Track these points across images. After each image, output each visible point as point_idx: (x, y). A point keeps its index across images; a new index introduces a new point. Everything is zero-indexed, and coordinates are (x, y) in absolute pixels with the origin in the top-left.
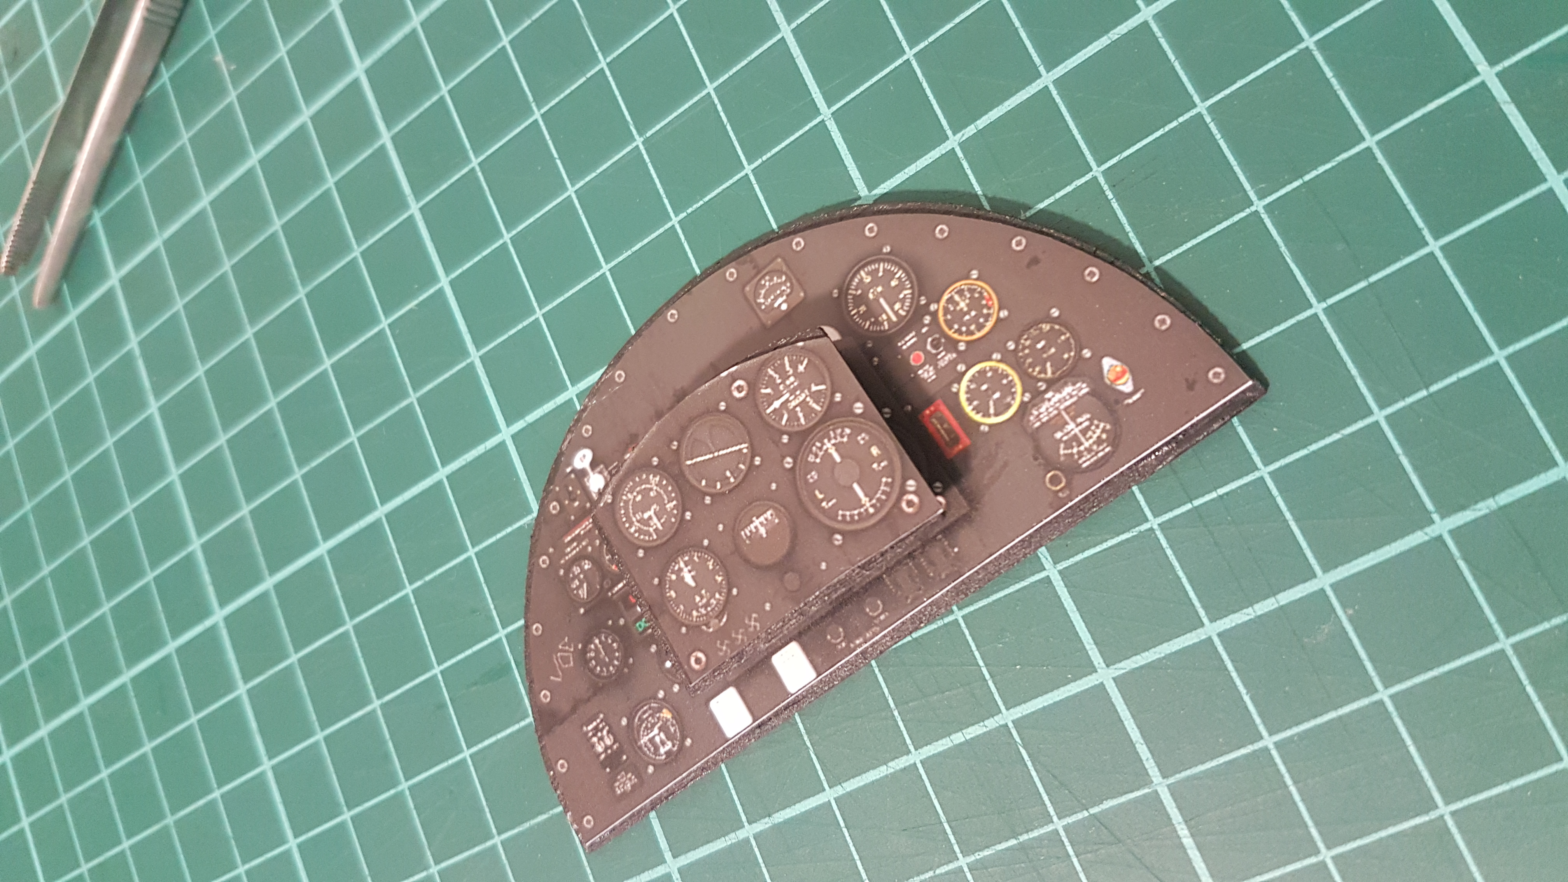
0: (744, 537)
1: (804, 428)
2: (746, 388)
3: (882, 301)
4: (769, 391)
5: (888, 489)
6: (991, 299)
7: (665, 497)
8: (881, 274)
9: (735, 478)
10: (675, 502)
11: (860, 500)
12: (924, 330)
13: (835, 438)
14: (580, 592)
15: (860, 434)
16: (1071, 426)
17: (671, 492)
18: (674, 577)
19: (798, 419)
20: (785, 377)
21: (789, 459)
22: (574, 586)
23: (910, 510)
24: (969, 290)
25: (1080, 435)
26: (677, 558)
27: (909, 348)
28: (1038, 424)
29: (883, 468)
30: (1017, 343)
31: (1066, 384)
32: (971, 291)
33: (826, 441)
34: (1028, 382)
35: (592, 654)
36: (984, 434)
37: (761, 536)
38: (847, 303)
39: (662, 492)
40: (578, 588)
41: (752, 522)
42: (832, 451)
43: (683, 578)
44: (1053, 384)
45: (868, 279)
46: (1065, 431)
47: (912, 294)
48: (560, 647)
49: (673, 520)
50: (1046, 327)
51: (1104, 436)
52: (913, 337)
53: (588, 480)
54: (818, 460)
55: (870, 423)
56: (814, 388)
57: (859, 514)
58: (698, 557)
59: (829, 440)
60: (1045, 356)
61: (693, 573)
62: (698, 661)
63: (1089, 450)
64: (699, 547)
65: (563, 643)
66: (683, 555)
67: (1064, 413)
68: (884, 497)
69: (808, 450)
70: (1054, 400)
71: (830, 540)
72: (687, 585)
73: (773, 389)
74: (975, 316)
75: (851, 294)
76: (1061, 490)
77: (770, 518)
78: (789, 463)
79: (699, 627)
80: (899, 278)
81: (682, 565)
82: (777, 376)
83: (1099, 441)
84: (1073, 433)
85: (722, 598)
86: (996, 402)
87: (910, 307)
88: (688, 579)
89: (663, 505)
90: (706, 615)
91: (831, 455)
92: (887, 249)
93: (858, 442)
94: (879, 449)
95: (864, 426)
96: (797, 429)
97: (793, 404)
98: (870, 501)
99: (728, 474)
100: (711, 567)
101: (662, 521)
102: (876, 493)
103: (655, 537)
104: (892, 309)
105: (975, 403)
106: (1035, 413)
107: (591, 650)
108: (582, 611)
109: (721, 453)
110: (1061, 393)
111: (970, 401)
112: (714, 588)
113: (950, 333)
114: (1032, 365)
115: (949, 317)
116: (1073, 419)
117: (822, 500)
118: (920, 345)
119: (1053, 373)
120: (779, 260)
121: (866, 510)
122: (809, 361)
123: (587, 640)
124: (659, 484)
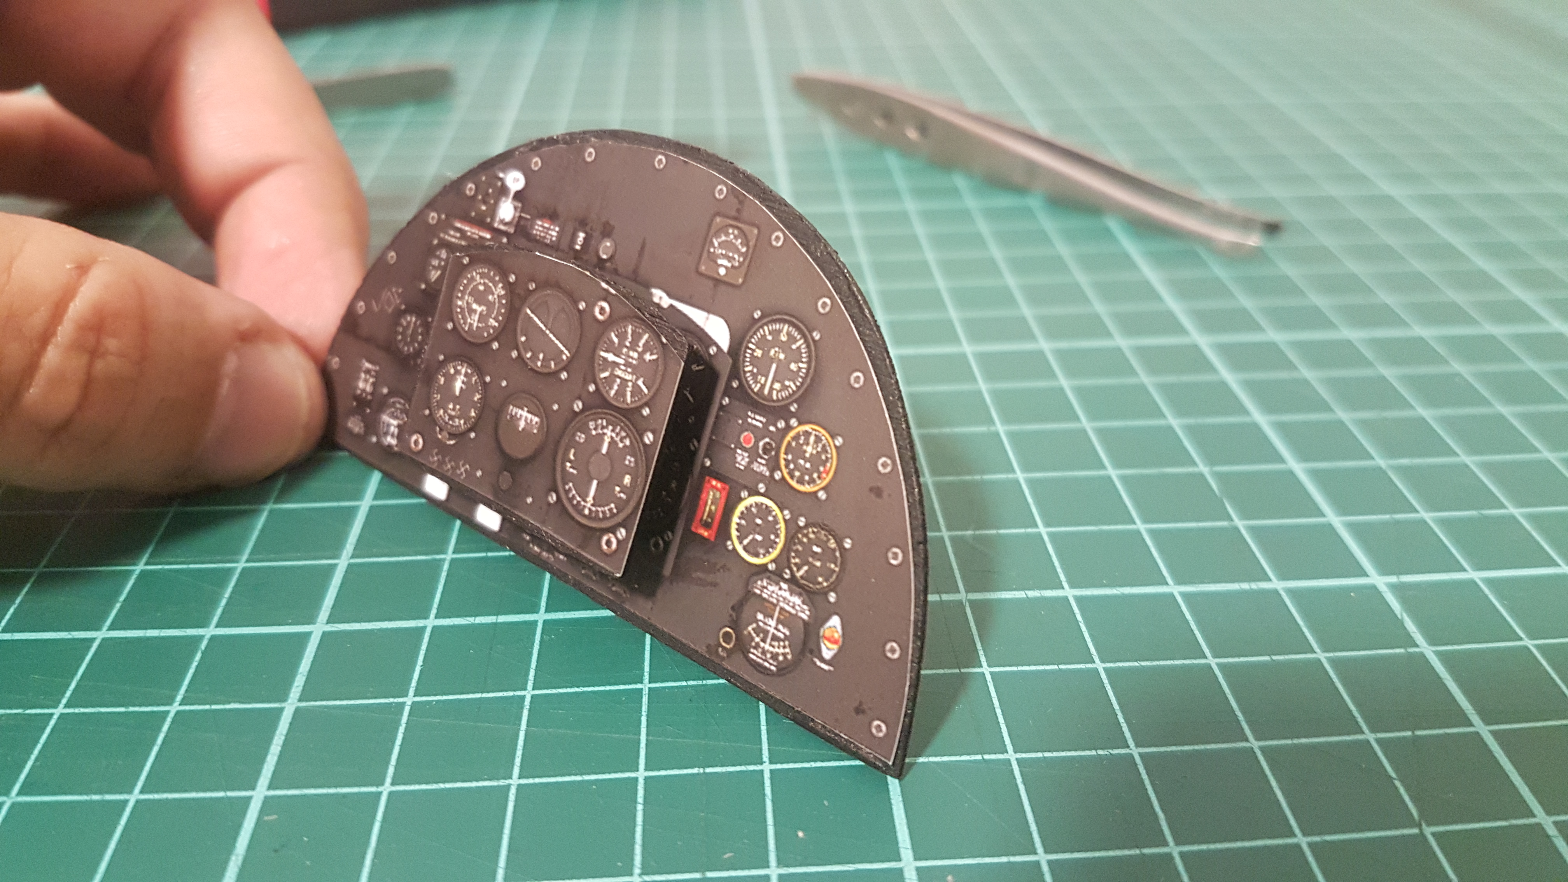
0: (510, 412)
1: (608, 398)
2: (606, 316)
3: (774, 366)
4: (616, 340)
5: (608, 514)
6: (827, 473)
7: (496, 312)
8: (794, 347)
9: (542, 365)
10: (497, 324)
11: (588, 495)
12: (772, 428)
13: (617, 434)
15: (631, 456)
16: (772, 623)
17: (501, 314)
18: (452, 371)
20: (633, 347)
21: (580, 404)
22: (433, 263)
23: (605, 547)
24: (824, 446)
25: (770, 636)
26: (465, 362)
27: (751, 424)
28: (758, 592)
29: (621, 498)
30: (807, 526)
31: (800, 595)
32: (824, 449)
33: (610, 427)
34: (783, 560)
35: (404, 323)
36: (726, 547)
37: (519, 426)
38: (755, 333)
39: (497, 305)
41: (523, 409)
42: (607, 440)
43: (456, 380)
44: (794, 584)
45: (784, 338)
46: (766, 620)
47: (794, 392)
48: (393, 290)
50: (832, 544)
51: (781, 658)
52: (761, 422)
53: (504, 202)
54: (594, 433)
56: (640, 383)
57: (578, 502)
58: (476, 380)
59: (613, 431)
60: (811, 560)
61: (464, 387)
62: (416, 443)
63: (764, 652)
65: (397, 289)
67: (778, 609)
68: (601, 515)
69: (595, 416)
70: (783, 593)
71: (549, 491)
72: (454, 387)
73: (619, 343)
74: (807, 469)
75: (764, 331)
76: (724, 648)
77: (534, 423)
78: (578, 406)
80: (800, 368)
81: (463, 371)
82: (630, 339)
83: (775, 656)
85: (463, 427)
86: (754, 540)
87: (783, 399)
89: (488, 315)
90: (446, 423)
91: (603, 440)
92: (816, 336)
93: (625, 459)
94: (631, 483)
95: (639, 454)
97: (618, 372)
98: (592, 505)
99: (541, 356)
100: (476, 399)
101: (480, 325)
103: (466, 328)
105: (743, 522)
106: (765, 583)
107: (406, 319)
109: (551, 336)
110: (791, 595)
111: (742, 515)
112: (465, 414)
113: (782, 456)
114: (798, 554)
115: (794, 444)
117: (570, 461)
118: (760, 434)
119: (802, 577)
120: (756, 231)
121: (585, 507)
122: (657, 359)
123: (409, 310)
124: (500, 297)
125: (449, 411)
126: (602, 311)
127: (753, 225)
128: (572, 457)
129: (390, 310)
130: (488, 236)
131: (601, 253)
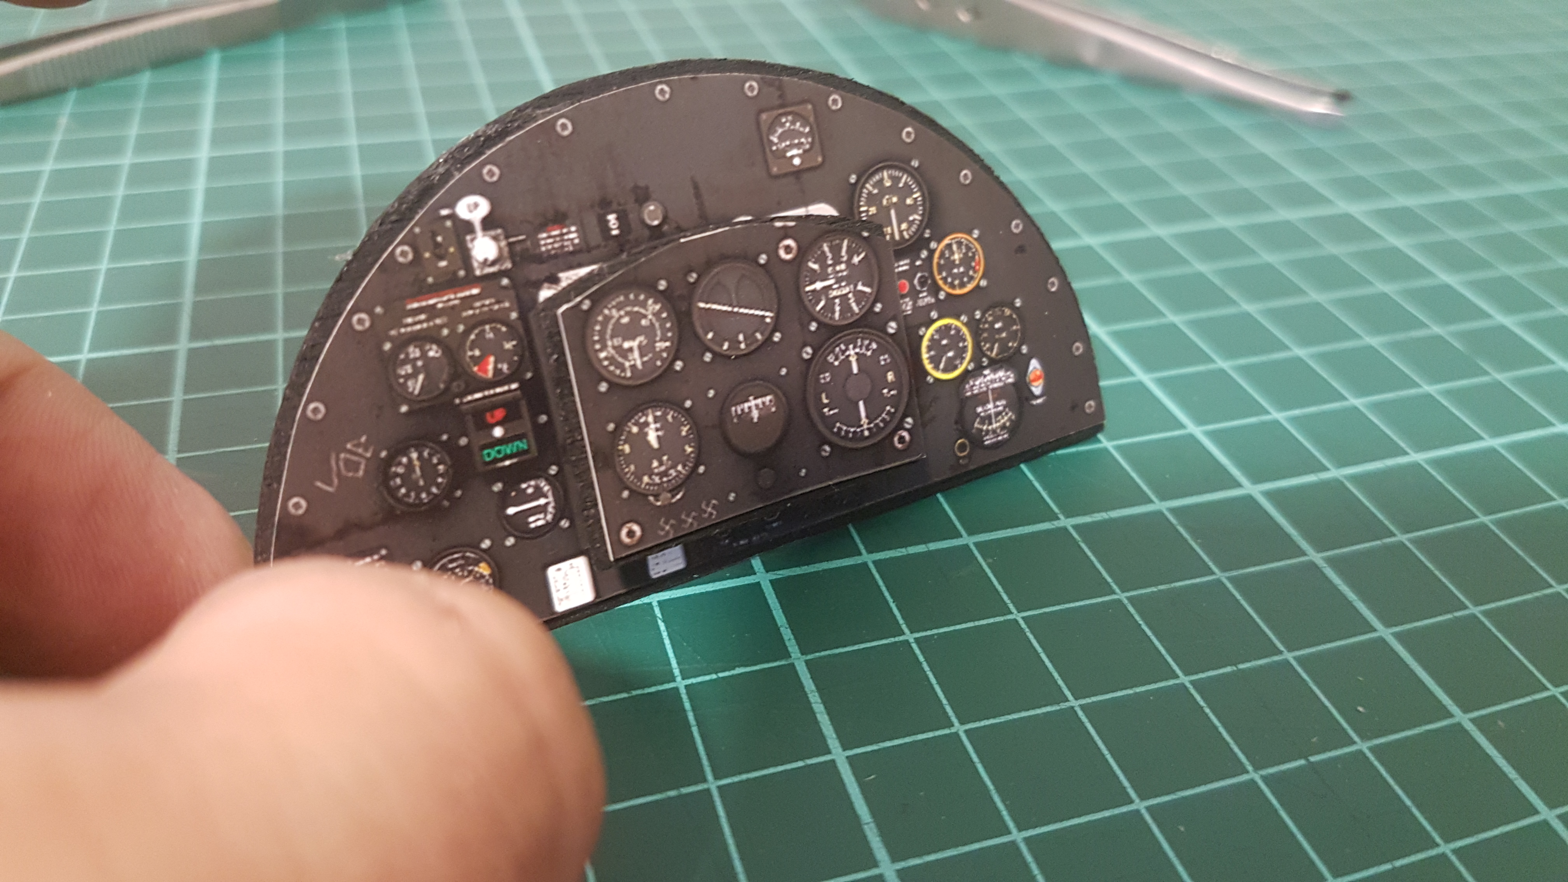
0: (733, 413)
1: (836, 323)
2: (794, 251)
3: (893, 212)
4: (815, 267)
5: (888, 418)
6: (979, 264)
7: (659, 333)
8: (901, 185)
9: (747, 345)
10: (668, 344)
11: (860, 420)
12: (918, 263)
13: (861, 347)
14: (410, 383)
15: (884, 354)
16: (990, 406)
17: (669, 330)
18: (635, 430)
19: (833, 312)
20: (837, 261)
21: (809, 350)
22: (403, 373)
23: (900, 446)
24: (967, 245)
25: (993, 416)
26: (647, 408)
27: (900, 273)
28: (969, 394)
29: (892, 395)
30: (983, 315)
31: (1001, 368)
32: (968, 248)
33: (851, 346)
34: (979, 353)
35: (401, 470)
36: (928, 383)
37: (752, 419)
38: (860, 196)
39: (657, 325)
40: (407, 377)
41: (747, 401)
42: (853, 359)
43: (646, 434)
44: (995, 364)
45: (888, 184)
46: (985, 408)
47: (921, 221)
48: (349, 446)
49: (659, 363)
50: (1008, 312)
51: (1008, 424)
52: (906, 265)
53: (473, 240)
54: (836, 363)
55: (896, 348)
56: (860, 287)
57: (855, 432)
58: (673, 417)
59: (854, 348)
60: (997, 336)
61: (660, 433)
62: (631, 534)
63: (994, 431)
64: (678, 406)
65: (355, 442)
66: (655, 408)
67: (990, 393)
68: (882, 425)
69: (830, 349)
70: (988, 378)
71: (819, 448)
72: (648, 443)
73: (821, 267)
74: (962, 273)
75: (867, 189)
76: (964, 457)
77: (768, 403)
78: (808, 354)
79: (646, 496)
80: (916, 199)
81: (650, 419)
82: (829, 255)
83: (1003, 427)
84: (989, 412)
85: (684, 472)
86: (949, 358)
87: (915, 233)
88: (652, 437)
89: (652, 342)
90: (658, 485)
91: (850, 362)
92: (915, 163)
93: (879, 362)
94: (895, 376)
95: (889, 347)
96: (827, 321)
97: (834, 293)
98: (869, 424)
99: (741, 337)
100: (684, 433)
101: (645, 359)
102: (876, 419)
103: (629, 374)
104: (899, 226)
105: (932, 353)
106: (971, 383)
107: (400, 464)
108: (404, 409)
109: (742, 310)
110: (995, 374)
111: (930, 349)
112: (678, 457)
113: (938, 277)
114: (986, 340)
115: (942, 262)
116: (995, 400)
117: (826, 406)
118: (909, 275)
119: (997, 355)
120: (810, 107)
121: (862, 431)
122: (866, 256)
123: (398, 450)
124: (657, 314)
125: (656, 471)
126: (788, 249)
127: (804, 102)
128: (825, 401)
129: (361, 473)
130: (475, 291)
131: (649, 222)
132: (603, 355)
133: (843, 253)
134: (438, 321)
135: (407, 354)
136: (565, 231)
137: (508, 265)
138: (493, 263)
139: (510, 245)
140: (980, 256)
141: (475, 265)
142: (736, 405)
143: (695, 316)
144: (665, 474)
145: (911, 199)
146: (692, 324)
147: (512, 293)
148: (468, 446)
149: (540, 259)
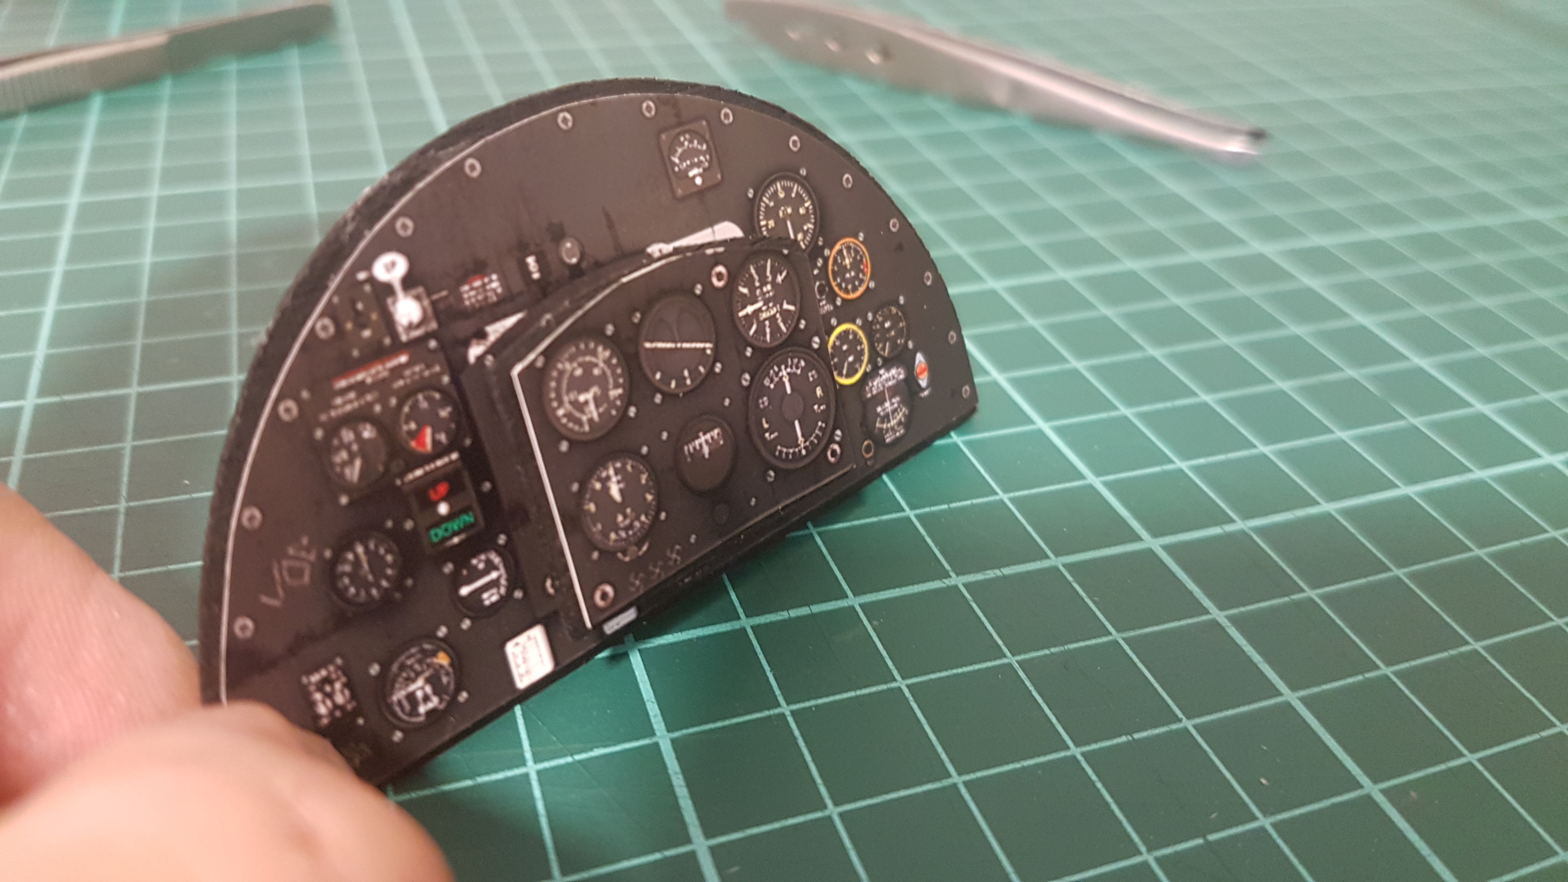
0: (686, 453)
1: (768, 346)
2: (725, 277)
3: (789, 224)
4: (745, 291)
5: (820, 434)
6: (866, 266)
7: (611, 381)
8: (793, 195)
9: (692, 381)
10: (620, 391)
11: (797, 439)
12: (816, 272)
13: (791, 366)
14: (347, 471)
15: (811, 371)
16: (887, 404)
17: (620, 376)
18: (598, 486)
19: (765, 335)
20: (763, 283)
21: (747, 376)
22: (339, 460)
23: (832, 460)
24: (855, 249)
25: (890, 414)
26: (607, 462)
28: (869, 395)
29: (822, 410)
30: (874, 316)
31: (893, 366)
32: (856, 252)
33: (783, 367)
34: (874, 353)
35: (347, 568)
36: (837, 391)
37: (703, 456)
38: (759, 210)
39: (609, 373)
40: (344, 464)
41: (698, 437)
42: (786, 380)
43: (609, 489)
44: (888, 363)
45: (782, 195)
46: (884, 407)
47: (814, 230)
48: (290, 551)
49: (614, 412)
50: (894, 310)
51: (903, 420)
54: (772, 386)
55: (822, 362)
56: (785, 306)
57: (794, 453)
58: (632, 467)
59: (786, 368)
60: (887, 335)
61: (622, 485)
62: (604, 596)
63: (893, 429)
64: (635, 454)
65: (297, 546)
66: (614, 459)
67: (886, 391)
68: (816, 441)
69: (765, 373)
70: (884, 377)
71: (765, 474)
72: (611, 498)
73: (750, 290)
74: (854, 277)
75: (764, 203)
76: (871, 458)
77: (716, 437)
78: (746, 380)
79: (614, 553)
80: (807, 209)
81: (611, 472)
82: (756, 277)
83: (900, 423)
84: (887, 410)
85: (647, 521)
86: (850, 364)
87: (810, 242)
88: (615, 490)
89: (605, 390)
90: (625, 540)
91: (784, 384)
92: (803, 172)
93: (808, 378)
94: (823, 392)
95: (815, 363)
96: (760, 344)
97: (764, 315)
98: (805, 442)
99: (686, 373)
100: (643, 481)
101: (601, 410)
102: (810, 436)
103: (587, 428)
105: (836, 360)
106: (870, 384)
107: (346, 561)
108: (344, 500)
109: (684, 345)
110: (888, 372)
112: (640, 507)
113: (834, 284)
114: (879, 341)
115: (836, 268)
116: (891, 398)
117: (766, 431)
119: (889, 353)
120: (704, 123)
121: (800, 451)
122: (788, 273)
123: (343, 546)
124: (607, 362)
125: (622, 525)
126: (720, 276)
127: (699, 118)
128: (766, 426)
129: (306, 578)
130: (403, 359)
131: (567, 260)
132: (561, 412)
133: (768, 273)
134: (369, 397)
135: (341, 439)
136: (486, 280)
137: (434, 325)
138: (419, 325)
139: (433, 303)
140: (867, 259)
141: (400, 330)
142: (687, 444)
143: (643, 357)
144: (630, 527)
145: (803, 208)
146: (640, 368)
147: (441, 356)
148: (414, 530)
149: (465, 314)
